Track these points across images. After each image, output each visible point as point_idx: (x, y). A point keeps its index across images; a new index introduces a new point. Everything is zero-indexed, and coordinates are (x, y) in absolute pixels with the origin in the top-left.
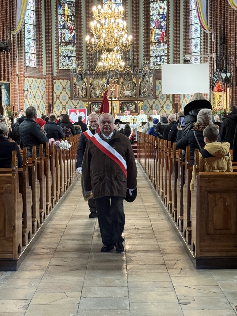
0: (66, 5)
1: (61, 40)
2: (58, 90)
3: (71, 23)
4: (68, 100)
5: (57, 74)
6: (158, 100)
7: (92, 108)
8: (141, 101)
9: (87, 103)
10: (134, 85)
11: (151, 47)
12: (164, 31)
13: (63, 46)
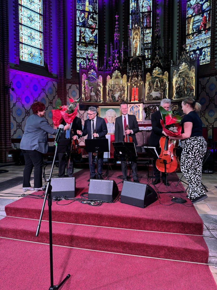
1: (80, 39)
2: (74, 96)
11: (187, 41)
12: (206, 15)
13: (83, 46)
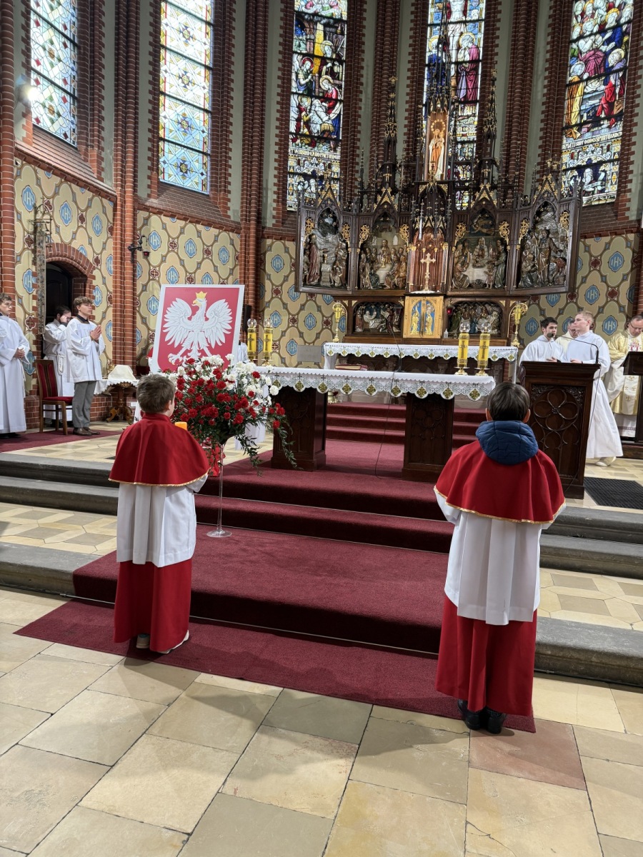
0: (320, 27)
1: (298, 128)
2: (278, 269)
3: (332, 81)
4: (307, 301)
5: (277, 221)
6: (576, 303)
7: (358, 321)
8: (521, 298)
9: (345, 305)
10: (501, 248)
11: (564, 142)
12: (615, 81)
13: (304, 144)
